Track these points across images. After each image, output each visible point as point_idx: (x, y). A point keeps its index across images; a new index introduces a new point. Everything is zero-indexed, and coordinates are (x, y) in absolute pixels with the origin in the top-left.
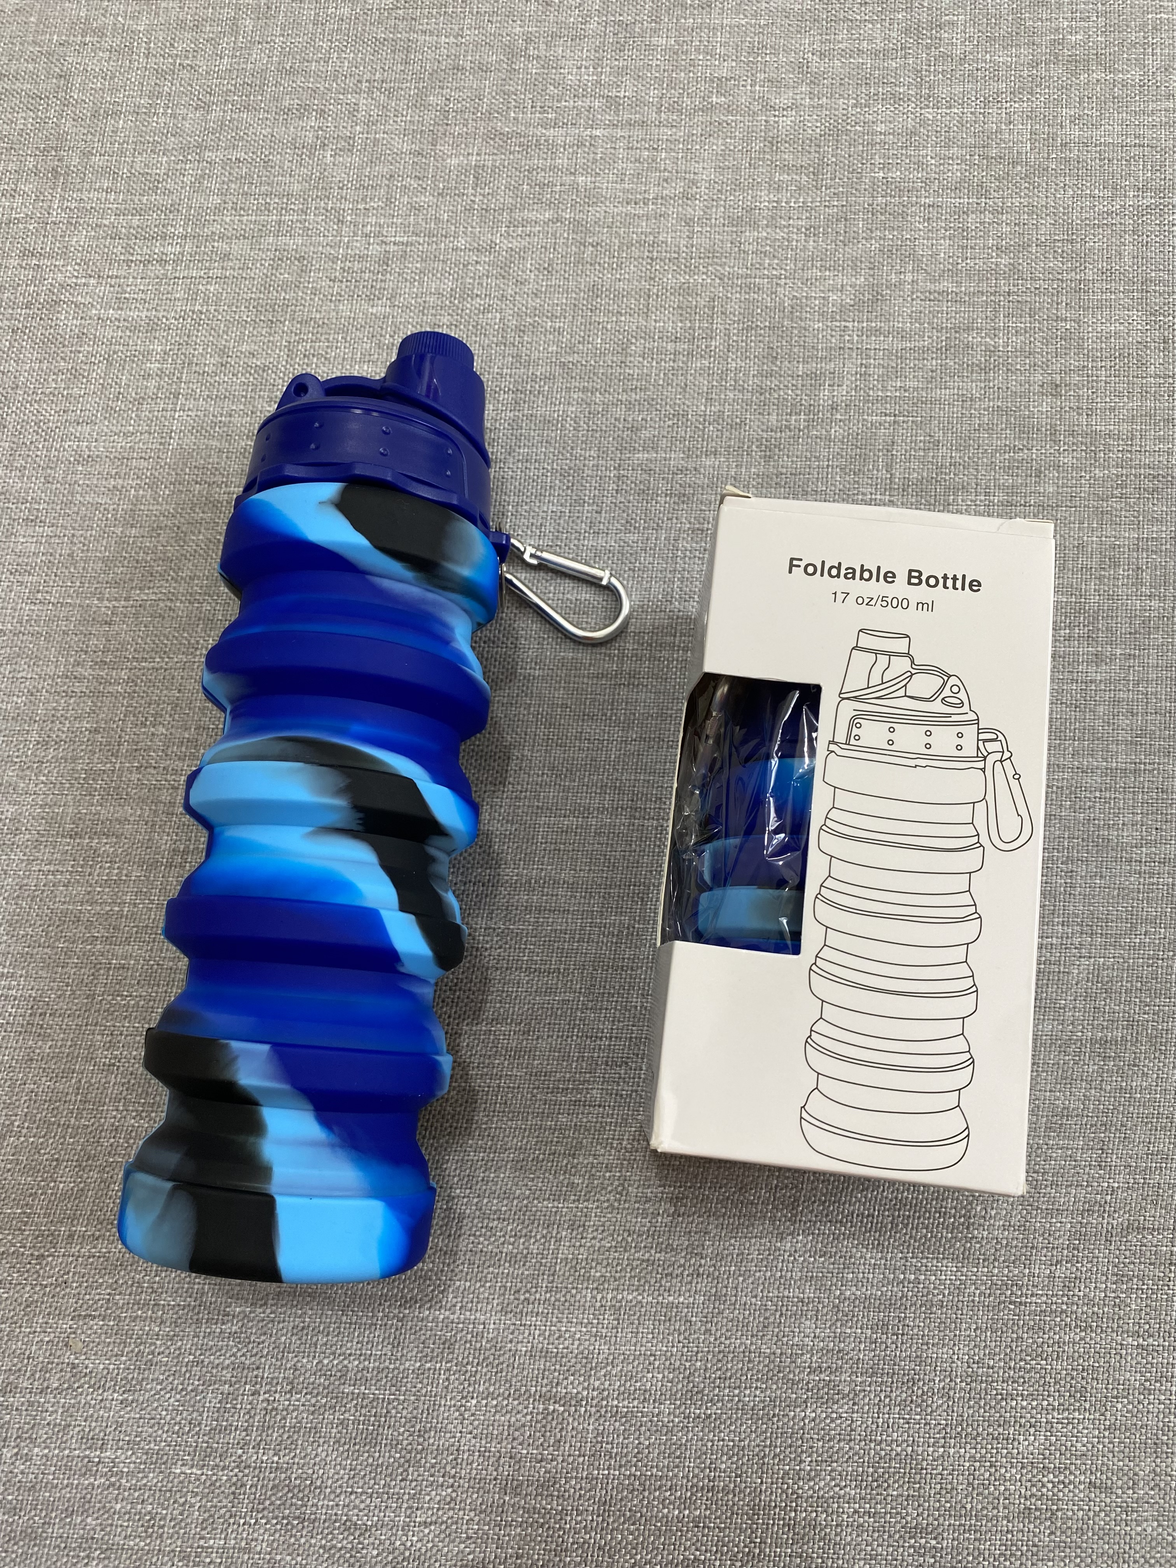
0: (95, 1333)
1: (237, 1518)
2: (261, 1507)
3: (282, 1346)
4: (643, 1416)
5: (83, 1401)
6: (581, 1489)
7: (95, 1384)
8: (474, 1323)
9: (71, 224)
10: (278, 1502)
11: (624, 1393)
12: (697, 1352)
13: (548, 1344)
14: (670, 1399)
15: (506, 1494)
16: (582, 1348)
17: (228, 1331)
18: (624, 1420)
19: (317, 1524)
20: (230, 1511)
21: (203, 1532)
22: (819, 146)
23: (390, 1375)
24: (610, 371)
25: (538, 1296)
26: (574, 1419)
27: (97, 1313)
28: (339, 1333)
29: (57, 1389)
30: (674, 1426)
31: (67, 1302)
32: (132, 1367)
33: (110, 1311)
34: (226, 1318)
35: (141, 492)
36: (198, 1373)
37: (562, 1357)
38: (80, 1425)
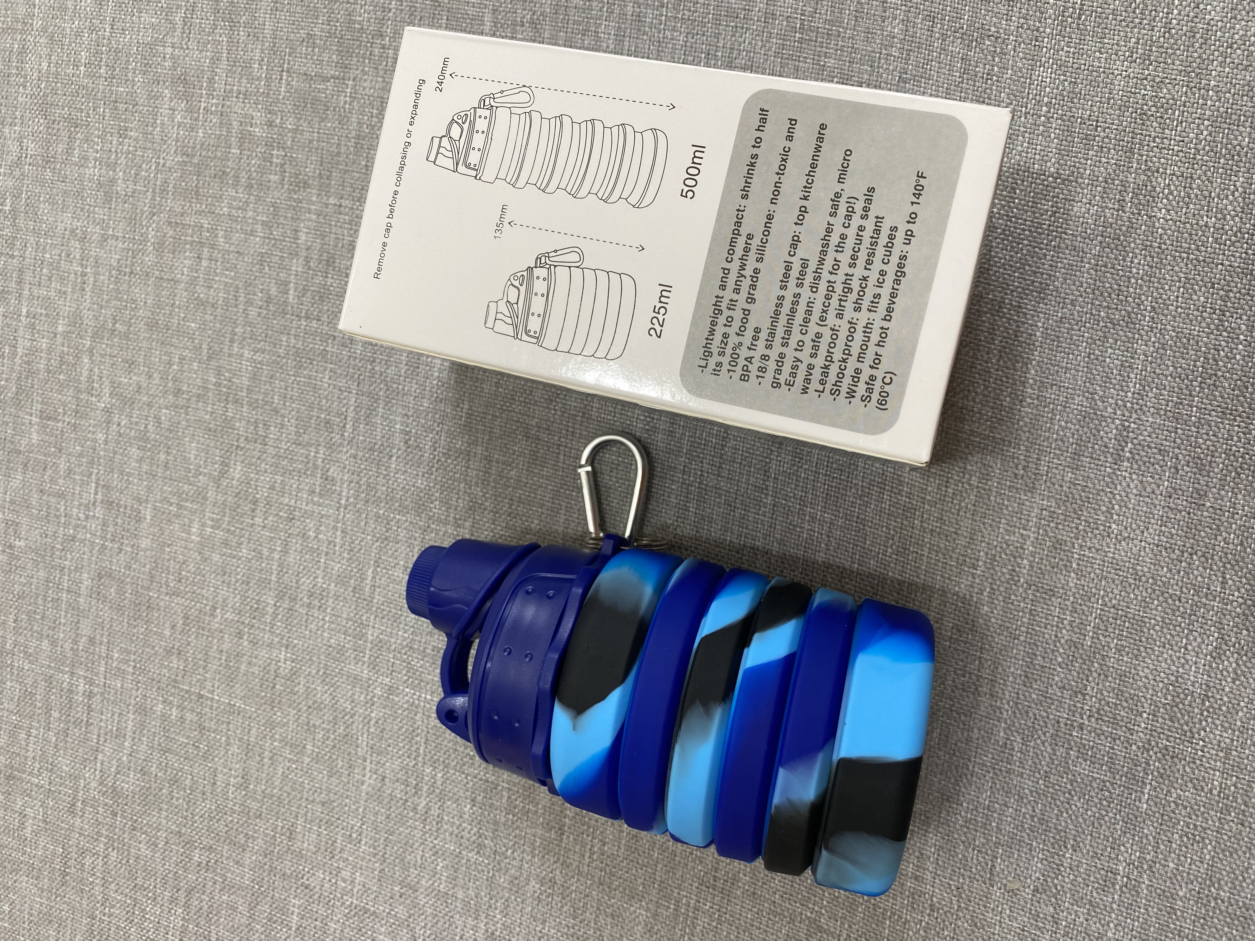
0: (1008, 867)
1: (1196, 757)
2: (1188, 734)
3: (1041, 698)
4: (1146, 370)
5: (1069, 886)
6: (1207, 434)
7: (1055, 873)
8: (1040, 519)
9: (52, 769)
10: (1186, 717)
11: (1122, 386)
12: (1091, 314)
13: (1068, 452)
14: (1133, 344)
15: (1204, 505)
16: (1074, 421)
17: (1020, 745)
18: (1147, 388)
19: (1212, 684)
20: (1189, 763)
21: (1206, 790)
22: (54, 121)
23: (1080, 601)
24: (219, 318)
25: (1022, 457)
26: (1141, 434)
27: (990, 863)
28: (1035, 644)
29: (1055, 908)
30: (1158, 342)
31: (976, 889)
32: (1043, 837)
33: (989, 852)
34: (1008, 746)
35: (277, 736)
36: (1056, 777)
37: (1081, 440)
38: (1092, 891)
